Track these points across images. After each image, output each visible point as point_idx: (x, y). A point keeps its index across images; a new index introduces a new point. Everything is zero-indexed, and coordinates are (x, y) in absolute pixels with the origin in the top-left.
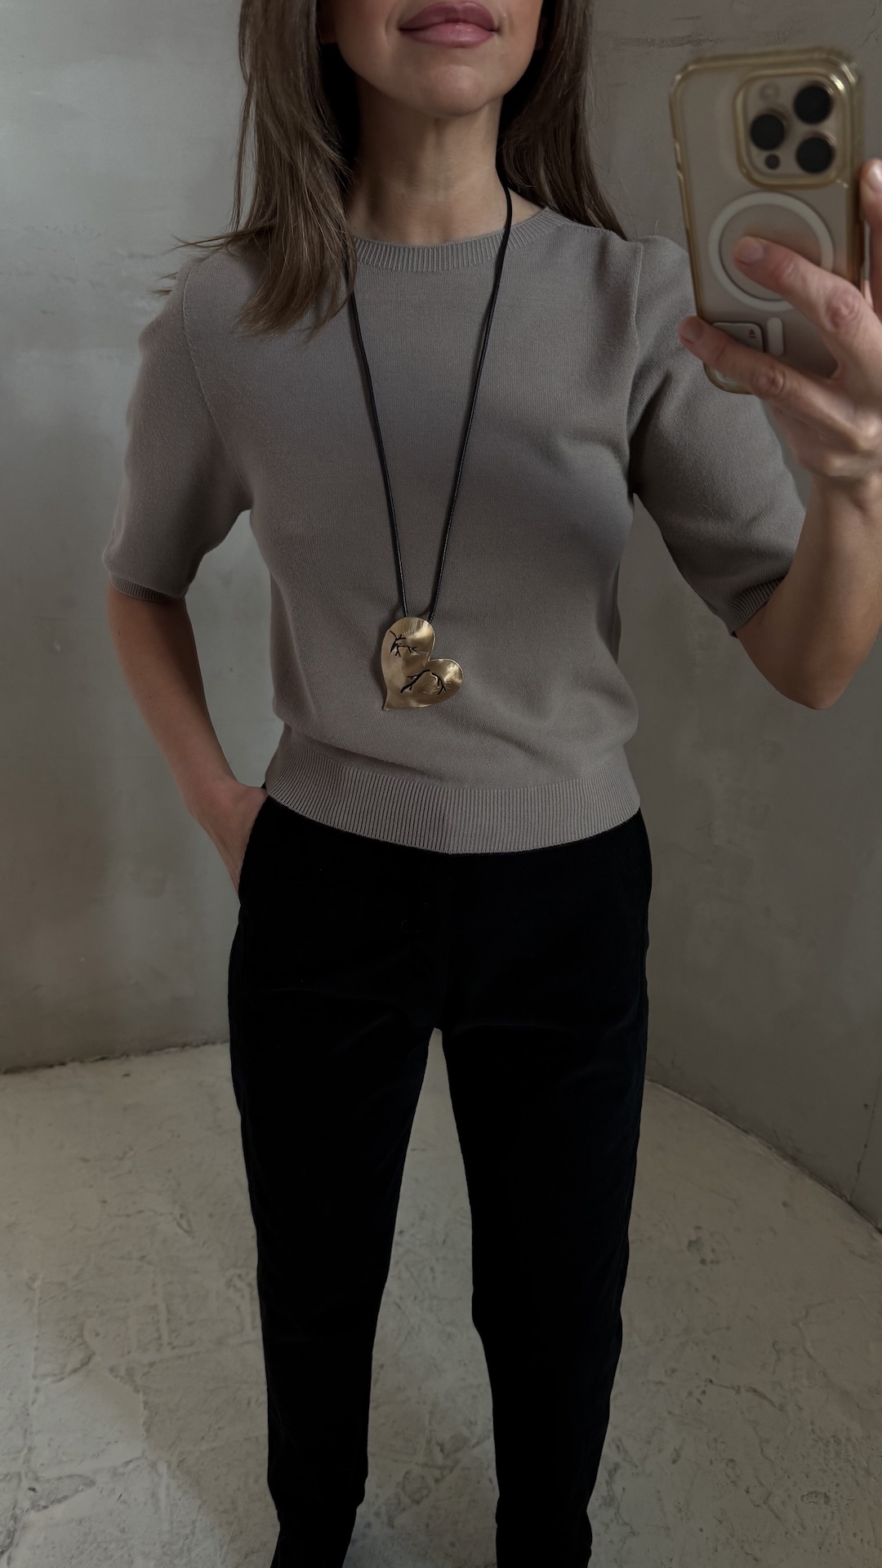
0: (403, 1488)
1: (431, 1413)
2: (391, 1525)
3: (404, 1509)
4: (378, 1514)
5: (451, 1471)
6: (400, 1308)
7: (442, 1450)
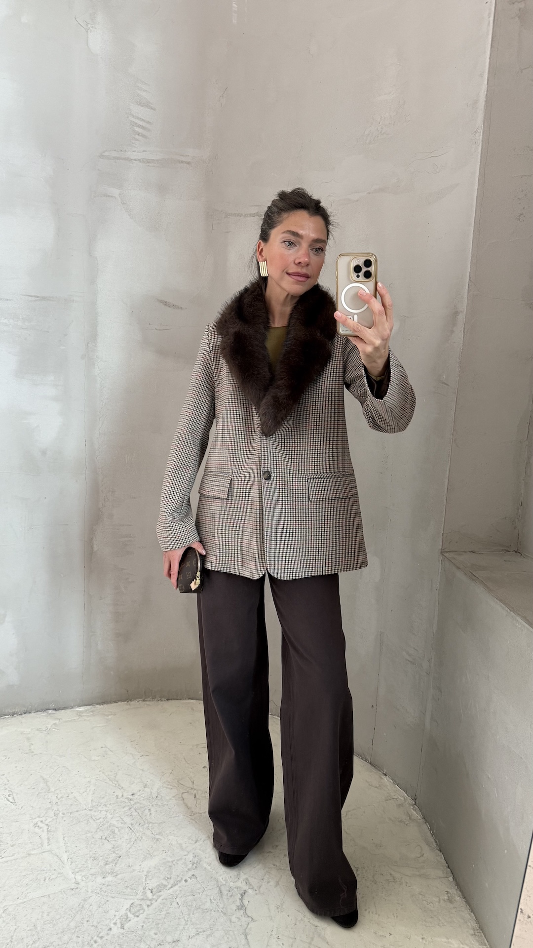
0: (130, 911)
1: (147, 876)
2: (122, 927)
3: (130, 920)
4: (115, 924)
5: (156, 901)
6: (131, 829)
7: (152, 892)
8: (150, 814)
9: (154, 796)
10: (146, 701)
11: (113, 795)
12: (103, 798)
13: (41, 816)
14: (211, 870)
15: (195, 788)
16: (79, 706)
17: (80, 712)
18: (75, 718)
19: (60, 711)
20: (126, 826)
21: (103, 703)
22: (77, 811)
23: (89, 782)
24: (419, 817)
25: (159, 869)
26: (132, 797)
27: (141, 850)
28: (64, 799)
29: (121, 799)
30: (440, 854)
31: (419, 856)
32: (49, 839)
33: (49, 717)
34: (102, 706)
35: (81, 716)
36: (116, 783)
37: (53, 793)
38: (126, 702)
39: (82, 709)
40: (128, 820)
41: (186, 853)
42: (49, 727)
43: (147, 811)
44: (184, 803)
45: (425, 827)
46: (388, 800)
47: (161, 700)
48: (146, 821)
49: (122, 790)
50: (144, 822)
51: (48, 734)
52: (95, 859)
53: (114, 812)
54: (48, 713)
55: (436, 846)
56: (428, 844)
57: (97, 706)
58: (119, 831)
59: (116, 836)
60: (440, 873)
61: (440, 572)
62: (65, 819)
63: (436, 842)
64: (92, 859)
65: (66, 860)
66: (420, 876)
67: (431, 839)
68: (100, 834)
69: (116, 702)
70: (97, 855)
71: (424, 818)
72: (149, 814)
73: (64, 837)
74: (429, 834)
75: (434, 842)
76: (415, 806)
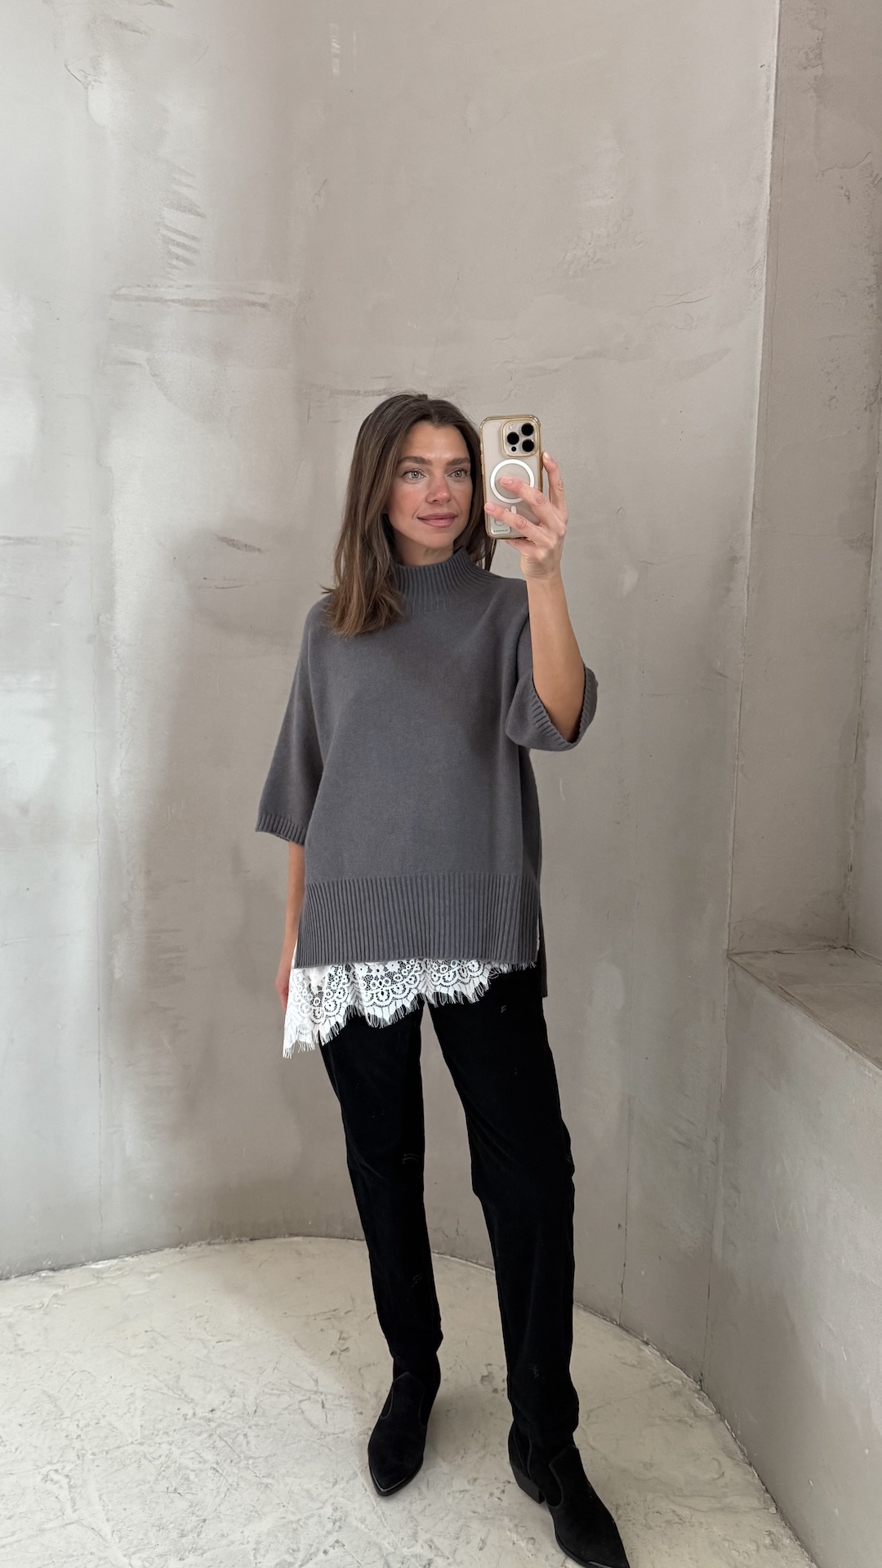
8: (248, 1443)
9: (251, 1409)
10: (214, 1244)
11: (177, 1414)
12: (161, 1420)
13: (55, 1461)
14: (367, 1531)
15: (321, 1390)
16: (96, 1260)
17: (99, 1271)
18: (92, 1283)
19: (62, 1271)
20: (207, 1466)
21: (137, 1252)
22: (119, 1447)
23: (131, 1394)
24: (711, 1411)
25: (276, 1537)
26: (210, 1415)
27: (240, 1505)
28: (91, 1428)
29: (194, 1420)
30: (751, 1469)
31: (716, 1477)
32: (73, 1500)
33: (43, 1284)
34: (135, 1259)
35: (102, 1279)
36: (180, 1393)
37: (68, 1420)
38: (178, 1249)
39: (100, 1265)
40: (209, 1456)
41: (321, 1505)
42: (46, 1301)
43: (241, 1437)
44: (305, 1419)
45: (722, 1428)
46: (655, 1386)
47: (241, 1241)
48: (242, 1455)
49: (192, 1404)
50: (239, 1457)
51: (46, 1314)
52: (161, 1528)
53: (183, 1443)
54: (40, 1277)
55: (742, 1457)
56: (730, 1455)
57: (127, 1259)
58: (197, 1475)
59: (193, 1486)
60: (755, 1503)
61: (727, 987)
62: (96, 1463)
63: (742, 1451)
64: (155, 1529)
65: (109, 1536)
66: (722, 1509)
67: (733, 1446)
68: (164, 1483)
69: (160, 1249)
70: (165, 1520)
71: (718, 1411)
72: (245, 1442)
73: (100, 1496)
74: (729, 1439)
75: (739, 1452)
76: (702, 1393)
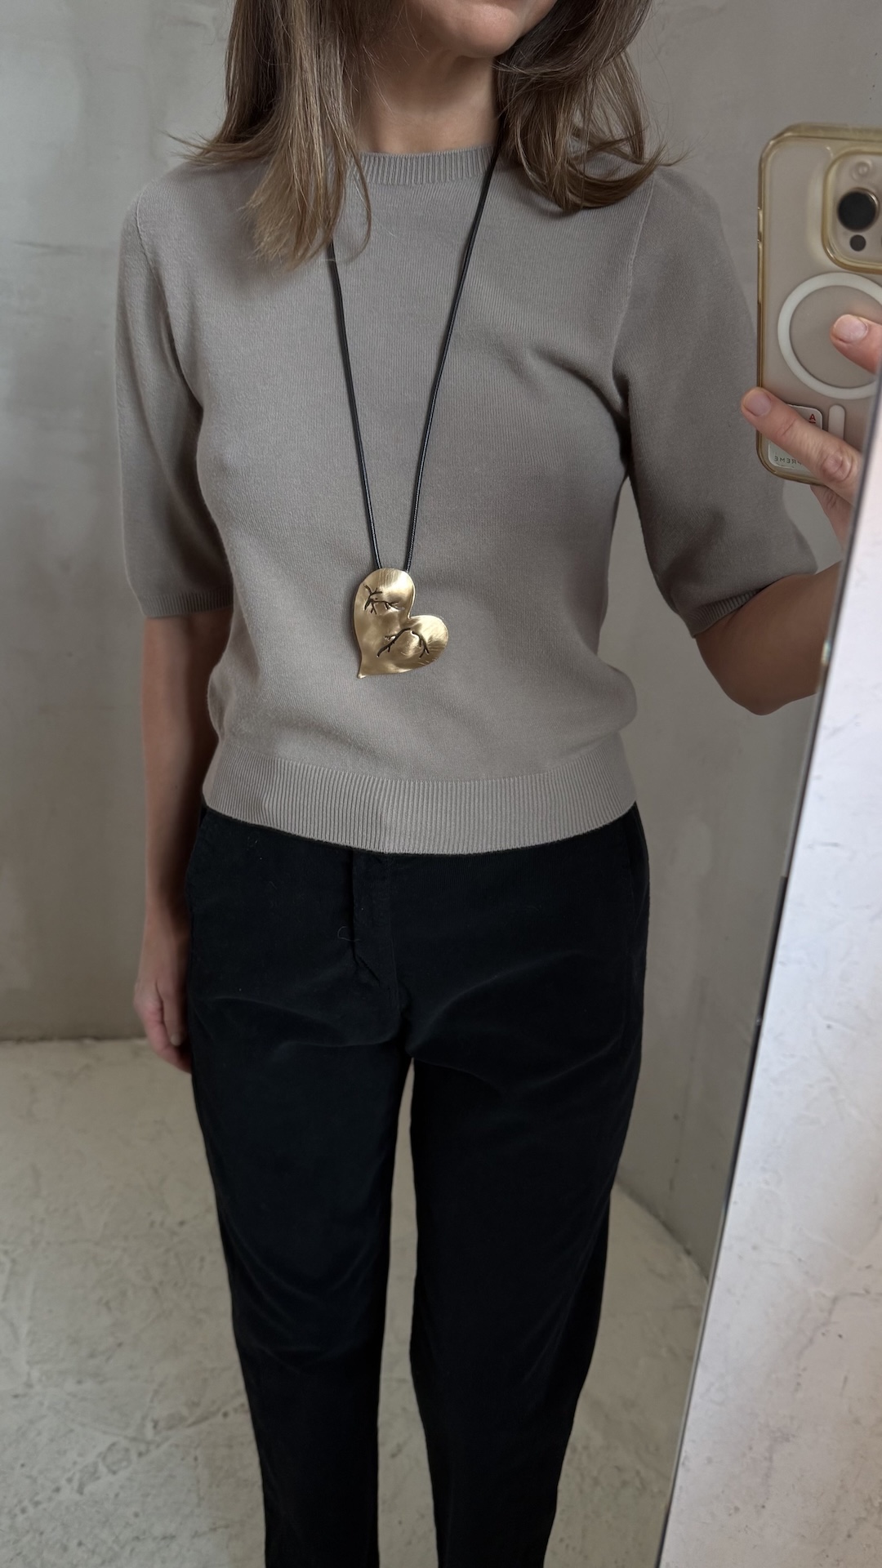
0: (104, 1459)
1: (156, 1392)
2: (80, 1491)
3: (98, 1478)
4: (70, 1480)
5: (158, 1446)
6: (157, 1292)
7: (155, 1427)
11: (145, 1219)
12: (126, 1222)
19: (104, 1041)
20: (150, 1284)
23: (111, 1187)
25: (183, 1383)
29: (159, 1229)
36: (158, 1196)
40: (157, 1273)
42: (76, 1069)
49: (165, 1211)
51: (68, 1084)
52: (74, 1342)
53: (137, 1253)
54: (82, 1043)
62: (46, 1253)
64: (69, 1341)
65: (23, 1337)
68: (100, 1293)
70: (81, 1334)
73: (35, 1290)
